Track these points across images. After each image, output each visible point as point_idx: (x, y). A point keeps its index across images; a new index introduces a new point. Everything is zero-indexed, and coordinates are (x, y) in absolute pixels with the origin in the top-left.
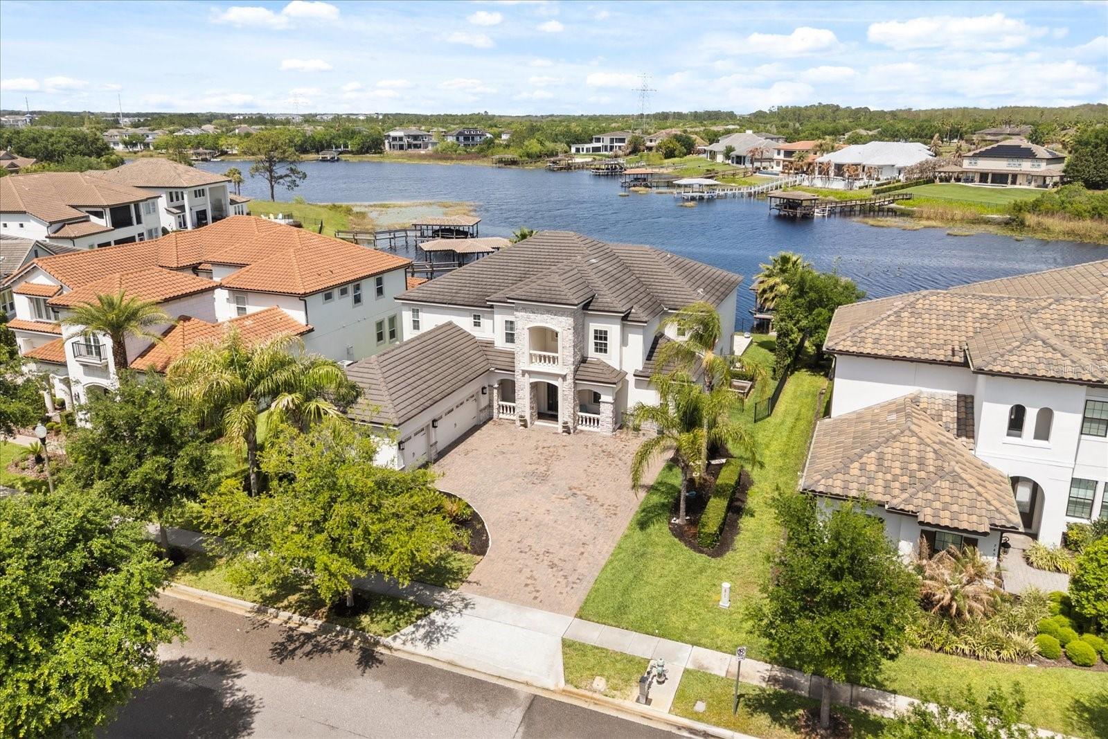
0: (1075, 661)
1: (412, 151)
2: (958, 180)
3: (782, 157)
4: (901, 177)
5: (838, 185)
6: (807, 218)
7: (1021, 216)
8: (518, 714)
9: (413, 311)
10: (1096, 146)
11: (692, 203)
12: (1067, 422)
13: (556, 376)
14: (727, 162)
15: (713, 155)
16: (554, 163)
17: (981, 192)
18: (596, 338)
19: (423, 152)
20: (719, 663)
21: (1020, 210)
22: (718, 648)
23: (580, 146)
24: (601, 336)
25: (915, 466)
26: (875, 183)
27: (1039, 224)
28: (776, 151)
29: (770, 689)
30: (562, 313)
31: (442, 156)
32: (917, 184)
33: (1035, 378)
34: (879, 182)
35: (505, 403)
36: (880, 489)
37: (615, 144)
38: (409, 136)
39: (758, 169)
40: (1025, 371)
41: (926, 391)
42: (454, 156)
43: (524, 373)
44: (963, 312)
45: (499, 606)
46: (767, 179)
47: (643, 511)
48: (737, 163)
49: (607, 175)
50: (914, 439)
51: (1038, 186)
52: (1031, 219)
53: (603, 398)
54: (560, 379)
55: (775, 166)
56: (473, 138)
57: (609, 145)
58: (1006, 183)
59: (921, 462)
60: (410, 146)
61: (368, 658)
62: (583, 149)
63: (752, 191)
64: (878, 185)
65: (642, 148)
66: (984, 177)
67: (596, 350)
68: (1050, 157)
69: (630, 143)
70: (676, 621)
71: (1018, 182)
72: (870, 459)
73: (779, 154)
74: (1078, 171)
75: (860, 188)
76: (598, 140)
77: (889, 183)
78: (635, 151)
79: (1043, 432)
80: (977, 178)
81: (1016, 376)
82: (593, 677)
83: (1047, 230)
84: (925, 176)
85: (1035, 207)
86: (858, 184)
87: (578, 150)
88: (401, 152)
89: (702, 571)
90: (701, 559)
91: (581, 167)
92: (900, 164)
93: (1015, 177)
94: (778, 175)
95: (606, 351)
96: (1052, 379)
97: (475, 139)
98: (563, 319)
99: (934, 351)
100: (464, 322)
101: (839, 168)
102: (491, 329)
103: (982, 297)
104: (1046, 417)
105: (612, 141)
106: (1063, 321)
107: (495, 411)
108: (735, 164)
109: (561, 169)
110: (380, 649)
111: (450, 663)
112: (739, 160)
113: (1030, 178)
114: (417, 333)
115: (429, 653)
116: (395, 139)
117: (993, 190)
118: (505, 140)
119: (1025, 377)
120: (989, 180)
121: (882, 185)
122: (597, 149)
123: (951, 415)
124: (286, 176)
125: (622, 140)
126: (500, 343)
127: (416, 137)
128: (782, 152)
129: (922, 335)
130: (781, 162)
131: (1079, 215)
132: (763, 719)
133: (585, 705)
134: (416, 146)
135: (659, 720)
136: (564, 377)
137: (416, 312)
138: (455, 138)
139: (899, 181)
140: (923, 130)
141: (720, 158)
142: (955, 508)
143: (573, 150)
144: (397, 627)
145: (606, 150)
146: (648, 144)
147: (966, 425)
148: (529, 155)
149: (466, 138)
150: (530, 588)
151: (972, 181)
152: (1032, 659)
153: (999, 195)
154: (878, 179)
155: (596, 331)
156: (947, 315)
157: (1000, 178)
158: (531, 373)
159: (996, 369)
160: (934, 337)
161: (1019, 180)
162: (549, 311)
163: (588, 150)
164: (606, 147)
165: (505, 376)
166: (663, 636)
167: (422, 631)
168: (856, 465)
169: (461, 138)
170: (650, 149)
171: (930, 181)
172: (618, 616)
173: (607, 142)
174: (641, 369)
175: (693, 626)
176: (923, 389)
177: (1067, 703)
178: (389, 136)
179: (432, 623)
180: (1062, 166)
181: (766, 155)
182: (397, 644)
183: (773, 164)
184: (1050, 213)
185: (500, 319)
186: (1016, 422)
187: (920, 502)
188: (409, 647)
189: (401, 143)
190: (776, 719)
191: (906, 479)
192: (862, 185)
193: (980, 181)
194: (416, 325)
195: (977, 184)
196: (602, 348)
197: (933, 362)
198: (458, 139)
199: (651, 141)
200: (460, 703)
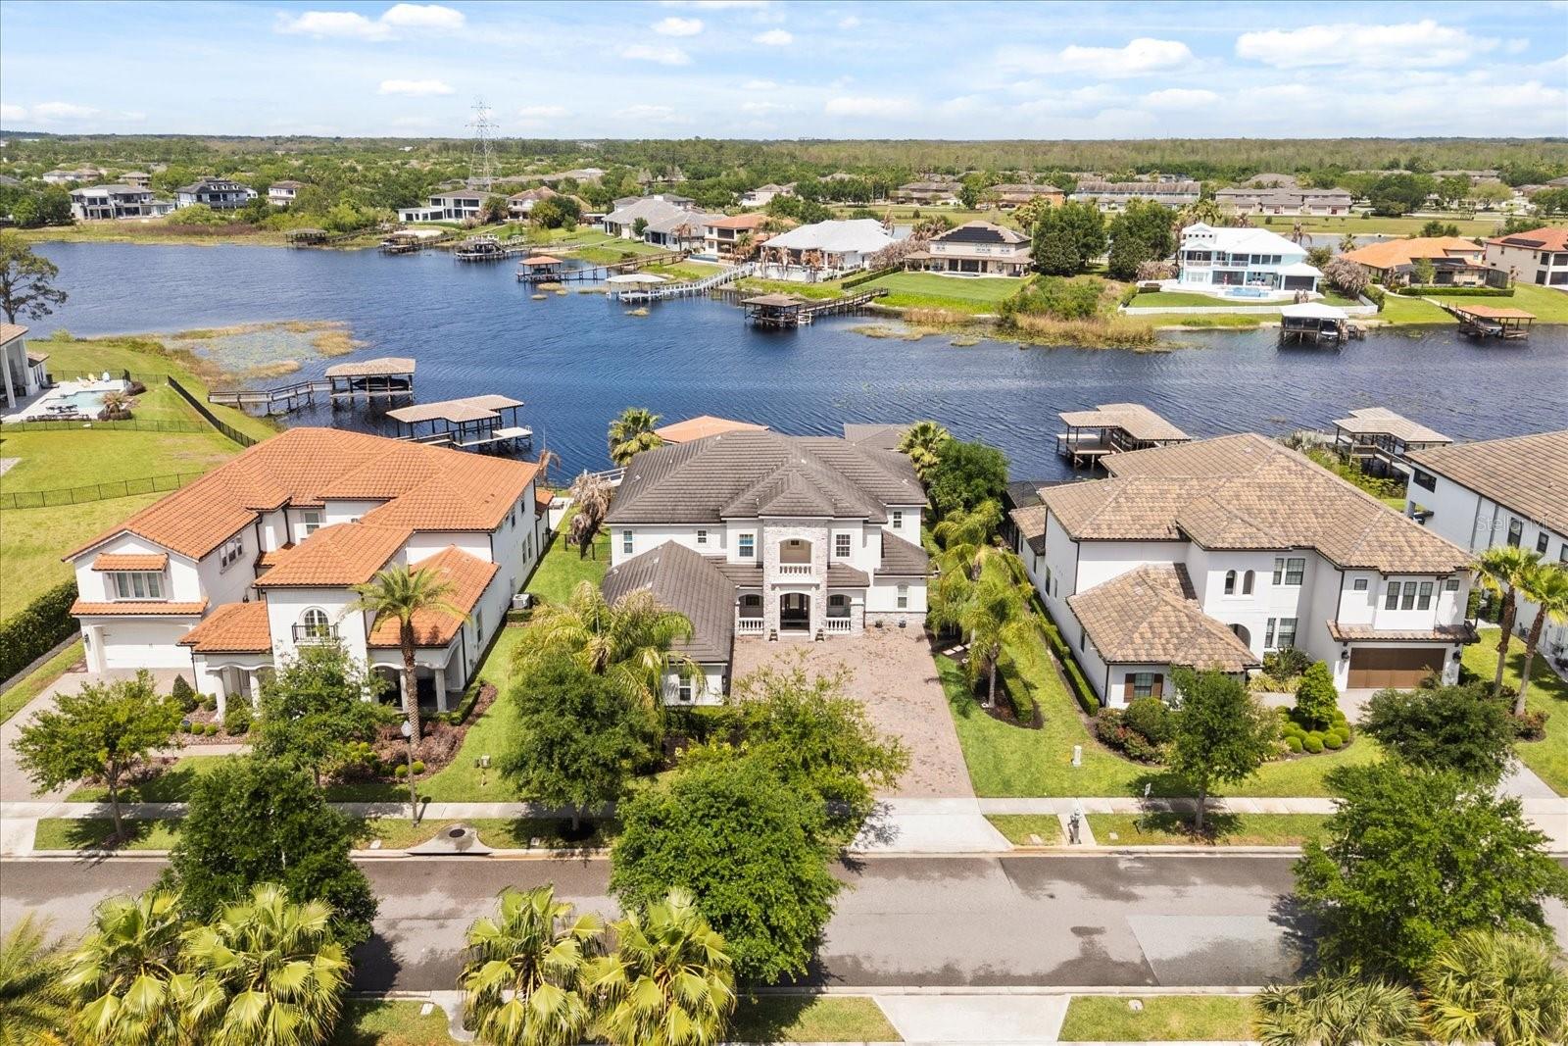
0: (1310, 750)
1: (125, 220)
2: (927, 268)
3: (715, 236)
4: (867, 264)
5: (799, 276)
6: (791, 328)
7: (1012, 316)
8: (1000, 873)
9: (626, 533)
10: (1063, 229)
11: (642, 311)
12: (1263, 579)
13: (810, 586)
14: (638, 239)
15: (615, 228)
16: (390, 241)
17: (957, 284)
18: (838, 543)
19: (145, 220)
20: (1106, 805)
21: (1010, 310)
22: (1095, 796)
23: (412, 211)
24: (843, 540)
25: (1178, 630)
26: (839, 273)
27: (1032, 325)
28: (707, 229)
29: (1150, 814)
30: (817, 524)
31: (187, 227)
32: (885, 273)
33: (1245, 550)
34: (843, 273)
35: (745, 619)
36: (1161, 652)
37: (464, 208)
38: (115, 197)
39: (688, 252)
40: (1238, 545)
41: (1151, 563)
42: (211, 230)
43: (774, 587)
44: (1164, 493)
45: (912, 803)
46: (705, 267)
47: (952, 701)
48: (654, 241)
49: (481, 260)
50: (1169, 608)
51: (1010, 275)
52: (1023, 320)
53: (854, 601)
54: (814, 589)
55: (707, 248)
56: (225, 197)
57: (453, 209)
58: (977, 271)
59: (1180, 625)
60: (119, 212)
61: (853, 865)
62: (417, 216)
63: (702, 287)
64: (844, 276)
65: (504, 213)
66: (953, 264)
67: (838, 554)
68: (1018, 241)
69: (488, 206)
70: (1051, 783)
71: (989, 269)
72: (1144, 627)
73: (711, 232)
74: (1049, 258)
75: (825, 280)
76: (437, 202)
77: (854, 273)
78: (495, 218)
79: (1248, 589)
80: (946, 266)
81: (1233, 550)
82: (1028, 835)
83: (1040, 333)
84: (893, 264)
85: (1024, 306)
86: (822, 275)
87: (409, 217)
88: (106, 222)
89: (1037, 741)
90: (1030, 732)
91: (431, 244)
92: (861, 251)
93: (985, 263)
94: (716, 261)
95: (848, 555)
96: (1257, 550)
97: (229, 197)
98: (817, 530)
99: (1155, 531)
100: (687, 540)
101: (795, 254)
102: (723, 545)
103: (1175, 480)
104: (1249, 576)
105: (458, 202)
106: (1238, 497)
107: (737, 628)
108: (650, 243)
109: (404, 250)
110: (851, 856)
111: (915, 852)
112: (657, 237)
113: (1001, 266)
114: (629, 557)
115: (893, 849)
116: (93, 201)
117: (967, 281)
119: (1239, 550)
120: (959, 268)
121: (847, 275)
122: (437, 216)
123: (1175, 582)
124: (30, 298)
125: (475, 203)
126: (733, 557)
127: (128, 198)
128: (715, 230)
129: (1140, 518)
130: (716, 243)
131: (1067, 316)
132: (1159, 834)
133: (1038, 855)
134: (136, 211)
135: (1092, 852)
136: (817, 586)
137: (628, 534)
138: (194, 197)
139: (864, 270)
140: (845, 187)
141: (626, 234)
142: (1216, 657)
143: (402, 217)
144: (850, 837)
145: (450, 216)
146: (515, 208)
147: (1188, 590)
148: (338, 227)
149: (214, 197)
150: (922, 784)
151: (942, 269)
152: (1287, 756)
153: (975, 288)
154: (841, 269)
155: (838, 536)
156: (1152, 497)
157: (970, 265)
158: (781, 586)
159: (1219, 545)
160: (1152, 519)
161: (990, 267)
162: (802, 524)
163: (425, 217)
164: (449, 211)
165: (752, 591)
166: (1052, 796)
167: (872, 836)
168: (1137, 635)
169: (206, 197)
170: (515, 215)
171: (899, 268)
172: (1006, 789)
173: (451, 205)
174: (879, 566)
175: (1066, 785)
176: (1149, 562)
177: (1320, 778)
178: (82, 197)
179: (873, 827)
180: (1028, 250)
181: (694, 233)
182: (861, 849)
183: (706, 245)
184: (1042, 313)
185: (733, 534)
186: (1230, 584)
187: (1194, 657)
188: (871, 849)
189: (105, 207)
190: (1168, 831)
191: (1175, 641)
192: (826, 276)
193: (950, 269)
194: (628, 548)
195: (946, 274)
196: (843, 551)
197: (1158, 540)
198: (199, 199)
199: (515, 204)
200: (952, 876)
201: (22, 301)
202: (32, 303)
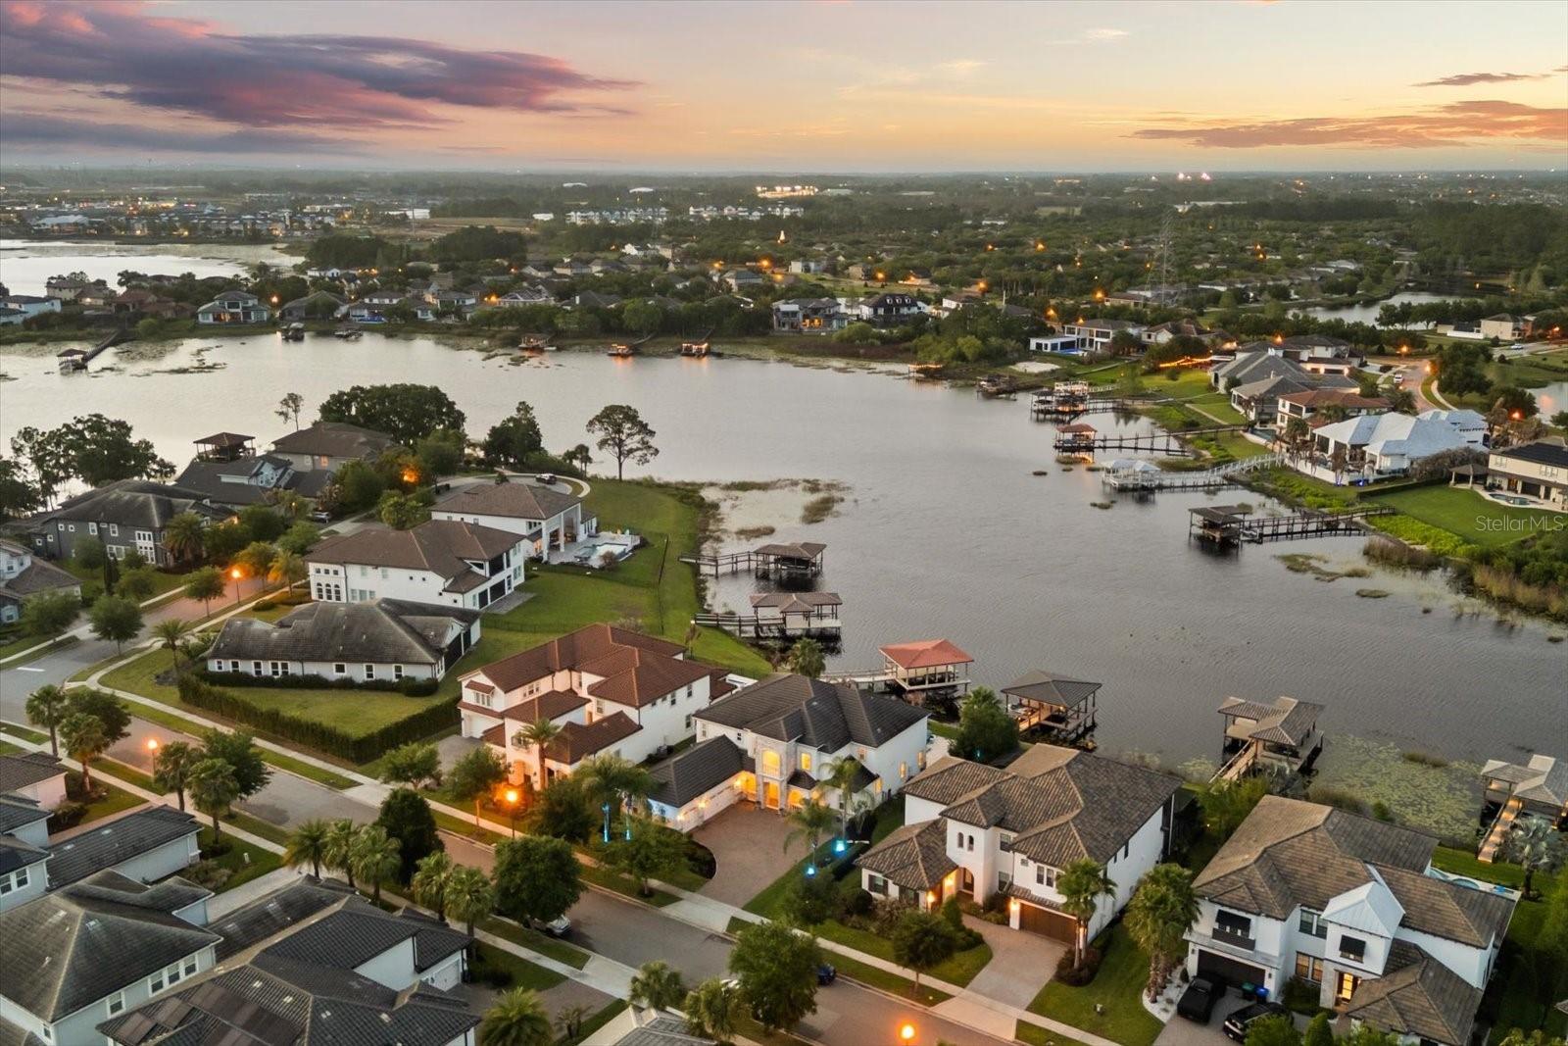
3: (1286, 409)
13: (777, 780)
15: (1218, 379)
23: (1044, 340)
25: (905, 858)
28: (1280, 402)
32: (1427, 484)
33: (963, 821)
36: (886, 866)
37: (1096, 339)
38: (806, 310)
39: (1253, 424)
42: (860, 350)
43: (760, 776)
45: (709, 899)
50: (913, 844)
52: (1481, 576)
54: (779, 783)
55: (1278, 421)
56: (897, 310)
57: (1087, 338)
58: (1538, 495)
59: (909, 855)
62: (1046, 345)
66: (1512, 480)
73: (1283, 406)
75: (1352, 483)
76: (1070, 332)
79: (971, 848)
80: (1505, 484)
84: (1442, 473)
87: (1039, 346)
92: (1411, 454)
93: (1548, 489)
94: (1271, 440)
97: (902, 310)
100: (731, 733)
102: (747, 743)
104: (971, 839)
105: (1091, 333)
109: (998, 391)
115: (675, 915)
116: (786, 314)
118: (946, 309)
119: (959, 820)
120: (1519, 489)
124: (638, 449)
125: (1106, 335)
127: (816, 311)
128: (1288, 404)
130: (1286, 418)
136: (782, 781)
138: (871, 310)
143: (1033, 346)
144: (665, 905)
145: (1080, 348)
146: (1148, 341)
149: (889, 310)
154: (1380, 472)
157: (1531, 487)
158: (764, 776)
161: (1554, 493)
163: (1055, 347)
164: (1084, 340)
167: (674, 908)
168: (881, 854)
169: (881, 310)
171: (1443, 480)
173: (1085, 334)
178: (779, 311)
179: (679, 904)
182: (662, 911)
185: (750, 736)
186: (960, 841)
189: (795, 319)
191: (898, 863)
192: (1355, 478)
195: (1494, 495)
198: (876, 311)
199: (1149, 337)
201: (631, 451)
202: (639, 453)
